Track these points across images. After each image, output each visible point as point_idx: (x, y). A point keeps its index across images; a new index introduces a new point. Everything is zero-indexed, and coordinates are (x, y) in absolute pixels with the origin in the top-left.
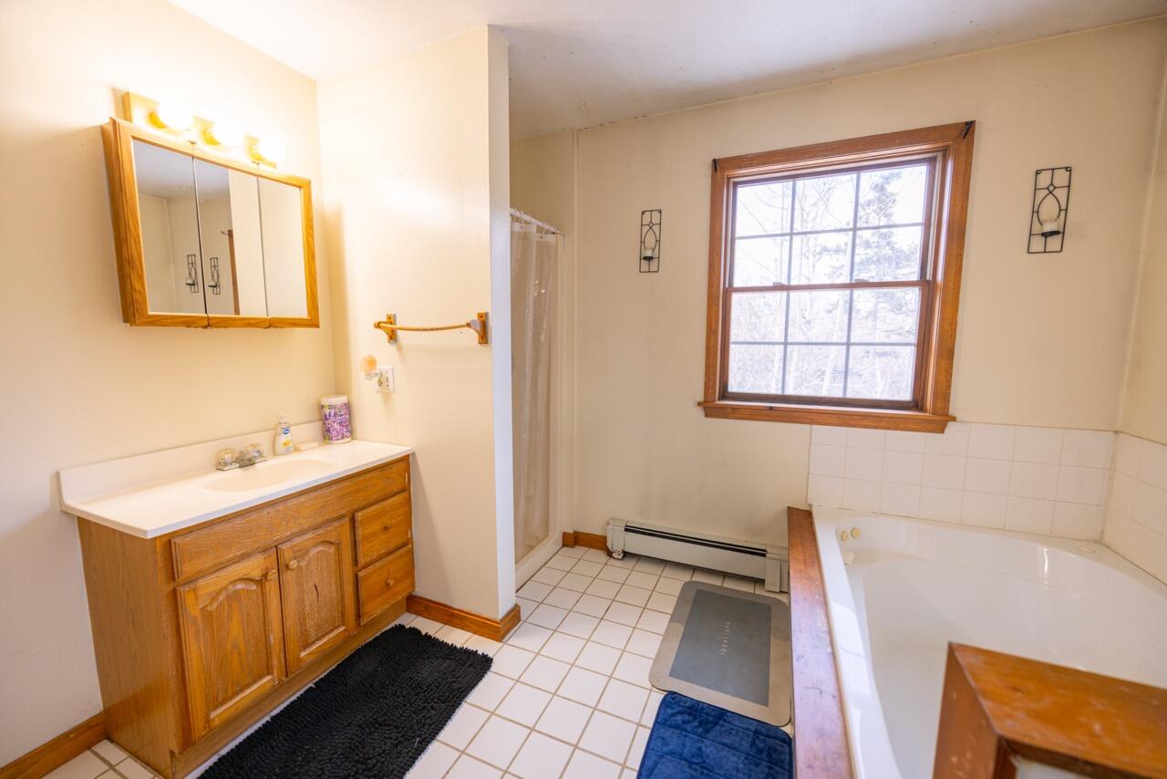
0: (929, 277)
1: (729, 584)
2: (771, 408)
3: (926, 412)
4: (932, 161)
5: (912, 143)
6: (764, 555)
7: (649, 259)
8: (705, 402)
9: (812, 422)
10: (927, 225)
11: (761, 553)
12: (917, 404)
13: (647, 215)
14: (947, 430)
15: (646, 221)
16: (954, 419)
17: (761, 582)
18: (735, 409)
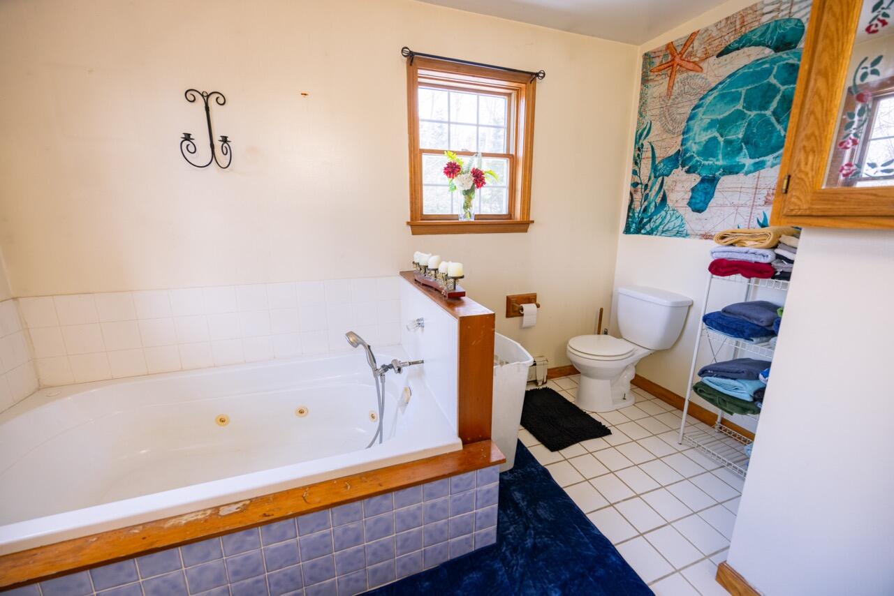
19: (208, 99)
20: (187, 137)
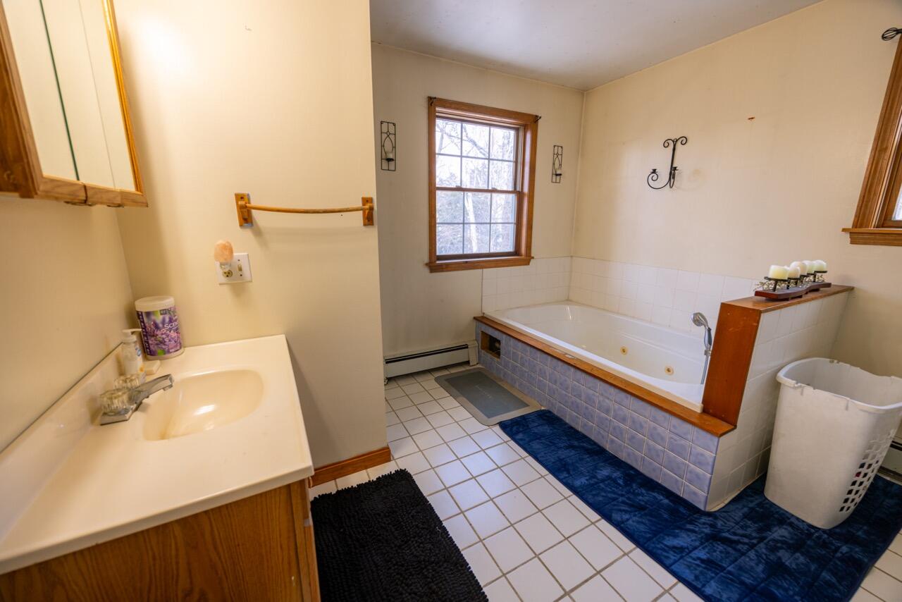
0: (519, 189)
1: (453, 371)
2: (466, 262)
3: (521, 256)
4: (517, 130)
5: (510, 118)
6: (467, 347)
7: (389, 160)
8: (430, 263)
9: (482, 267)
10: (516, 162)
11: (466, 347)
12: (517, 252)
13: (385, 125)
14: (531, 263)
15: (385, 130)
16: (533, 258)
17: (468, 363)
18: (447, 265)
19: (674, 144)
20: (654, 171)
